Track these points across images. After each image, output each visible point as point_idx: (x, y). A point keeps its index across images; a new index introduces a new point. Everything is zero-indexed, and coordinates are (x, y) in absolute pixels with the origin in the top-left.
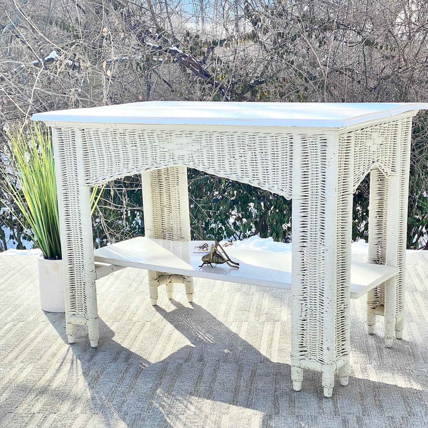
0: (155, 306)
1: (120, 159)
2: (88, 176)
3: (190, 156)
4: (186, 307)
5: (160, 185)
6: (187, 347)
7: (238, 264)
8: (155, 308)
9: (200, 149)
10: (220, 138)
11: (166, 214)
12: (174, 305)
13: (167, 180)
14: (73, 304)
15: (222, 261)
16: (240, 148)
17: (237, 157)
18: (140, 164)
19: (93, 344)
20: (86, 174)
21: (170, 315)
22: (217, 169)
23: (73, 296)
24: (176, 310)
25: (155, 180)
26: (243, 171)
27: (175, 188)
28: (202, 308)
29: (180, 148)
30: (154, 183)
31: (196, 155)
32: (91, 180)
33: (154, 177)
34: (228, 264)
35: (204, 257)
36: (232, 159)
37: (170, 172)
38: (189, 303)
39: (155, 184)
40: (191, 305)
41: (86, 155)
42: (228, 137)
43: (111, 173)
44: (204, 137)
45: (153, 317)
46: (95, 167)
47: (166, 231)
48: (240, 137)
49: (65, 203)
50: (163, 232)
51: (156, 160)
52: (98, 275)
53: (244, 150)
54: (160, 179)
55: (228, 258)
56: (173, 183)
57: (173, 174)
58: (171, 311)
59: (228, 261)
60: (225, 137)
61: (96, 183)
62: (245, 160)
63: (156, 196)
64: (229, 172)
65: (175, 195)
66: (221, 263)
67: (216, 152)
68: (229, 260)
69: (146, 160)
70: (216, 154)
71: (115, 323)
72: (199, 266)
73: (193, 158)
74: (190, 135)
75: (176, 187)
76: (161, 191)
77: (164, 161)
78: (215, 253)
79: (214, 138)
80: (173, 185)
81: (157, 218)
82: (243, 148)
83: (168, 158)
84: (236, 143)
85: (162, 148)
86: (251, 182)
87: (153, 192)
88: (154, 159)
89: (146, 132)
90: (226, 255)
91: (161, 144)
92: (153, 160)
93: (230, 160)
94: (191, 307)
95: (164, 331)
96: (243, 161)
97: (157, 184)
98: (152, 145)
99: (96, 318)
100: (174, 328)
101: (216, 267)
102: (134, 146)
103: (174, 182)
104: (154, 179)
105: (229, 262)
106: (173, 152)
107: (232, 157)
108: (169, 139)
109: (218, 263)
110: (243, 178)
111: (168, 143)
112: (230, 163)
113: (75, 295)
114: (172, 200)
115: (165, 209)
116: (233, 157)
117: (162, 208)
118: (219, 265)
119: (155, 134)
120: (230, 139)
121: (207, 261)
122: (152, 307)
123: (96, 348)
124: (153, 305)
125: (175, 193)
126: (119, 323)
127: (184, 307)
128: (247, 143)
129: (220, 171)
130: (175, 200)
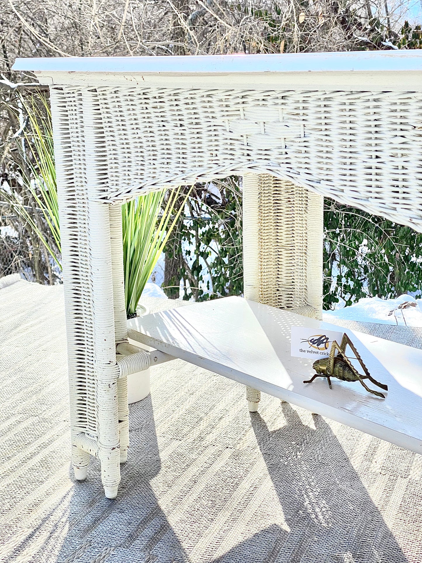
0: (254, 414)
1: (155, 153)
2: (103, 183)
3: (281, 150)
4: (303, 423)
5: (278, 209)
6: (275, 529)
7: (385, 387)
8: (252, 417)
9: (302, 135)
10: (348, 107)
11: (284, 261)
12: (286, 415)
13: (289, 201)
14: (82, 414)
15: (351, 377)
16: (395, 133)
17: (385, 156)
18: (189, 165)
19: (110, 493)
20: (101, 179)
21: (271, 439)
22: (337, 184)
23: (81, 400)
24: (284, 428)
25: (268, 201)
26: (398, 192)
27: (302, 217)
28: (331, 432)
29: (263, 132)
30: (266, 205)
31: (293, 149)
32: (108, 193)
33: (266, 195)
34: (363, 385)
35: (318, 362)
36: (373, 163)
37: (296, 189)
38: (311, 416)
39: (268, 208)
40: (313, 422)
41: (101, 142)
42: (367, 104)
43: (141, 181)
44: (312, 105)
45: (240, 439)
46: (116, 168)
47: (283, 289)
48: (396, 104)
49: (70, 231)
50: (278, 290)
51: (216, 158)
52: (120, 370)
53: (403, 140)
54: (277, 200)
55: (366, 370)
56: (299, 209)
57: (300, 192)
58: (275, 429)
59: (364, 378)
60: (359, 106)
61: (116, 198)
62: (405, 164)
63: (268, 228)
64: (363, 194)
65: (301, 229)
66: (349, 380)
67: (336, 143)
68: (368, 376)
69: (199, 156)
70: (337, 149)
71: (174, 441)
72: (305, 382)
73: (287, 156)
74: (283, 101)
75: (304, 216)
76: (278, 221)
77: (232, 161)
78: (340, 359)
79: (335, 107)
80: (299, 212)
81: (268, 266)
82: (402, 133)
83: (238, 153)
84: (385, 123)
85: (228, 130)
86: (414, 221)
87: (263, 222)
88: (214, 155)
89: (199, 93)
90: (363, 366)
91: (227, 122)
92: (211, 158)
93: (368, 165)
94: (313, 427)
95: (249, 476)
96: (400, 167)
97: (271, 208)
98: (209, 124)
99: (114, 449)
100: (267, 472)
101: (339, 386)
102: (179, 125)
103: (301, 206)
104: (266, 198)
105: (367, 381)
106: (250, 141)
107: (374, 157)
108: (241, 110)
109: (344, 379)
110: (395, 209)
111: (238, 121)
112: (369, 171)
113: (84, 399)
114: (296, 238)
115: (284, 252)
116: (377, 157)
117: (279, 250)
118: (345, 383)
119: (214, 99)
120: (372, 111)
121: (323, 371)
122: (248, 414)
123: (112, 500)
124: (250, 412)
125: (301, 225)
126: (181, 442)
127: (301, 425)
128: (411, 121)
129: (342, 191)
130: (301, 238)
